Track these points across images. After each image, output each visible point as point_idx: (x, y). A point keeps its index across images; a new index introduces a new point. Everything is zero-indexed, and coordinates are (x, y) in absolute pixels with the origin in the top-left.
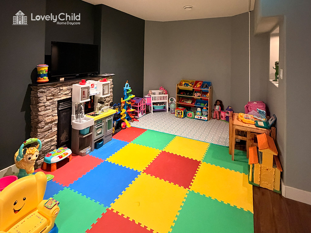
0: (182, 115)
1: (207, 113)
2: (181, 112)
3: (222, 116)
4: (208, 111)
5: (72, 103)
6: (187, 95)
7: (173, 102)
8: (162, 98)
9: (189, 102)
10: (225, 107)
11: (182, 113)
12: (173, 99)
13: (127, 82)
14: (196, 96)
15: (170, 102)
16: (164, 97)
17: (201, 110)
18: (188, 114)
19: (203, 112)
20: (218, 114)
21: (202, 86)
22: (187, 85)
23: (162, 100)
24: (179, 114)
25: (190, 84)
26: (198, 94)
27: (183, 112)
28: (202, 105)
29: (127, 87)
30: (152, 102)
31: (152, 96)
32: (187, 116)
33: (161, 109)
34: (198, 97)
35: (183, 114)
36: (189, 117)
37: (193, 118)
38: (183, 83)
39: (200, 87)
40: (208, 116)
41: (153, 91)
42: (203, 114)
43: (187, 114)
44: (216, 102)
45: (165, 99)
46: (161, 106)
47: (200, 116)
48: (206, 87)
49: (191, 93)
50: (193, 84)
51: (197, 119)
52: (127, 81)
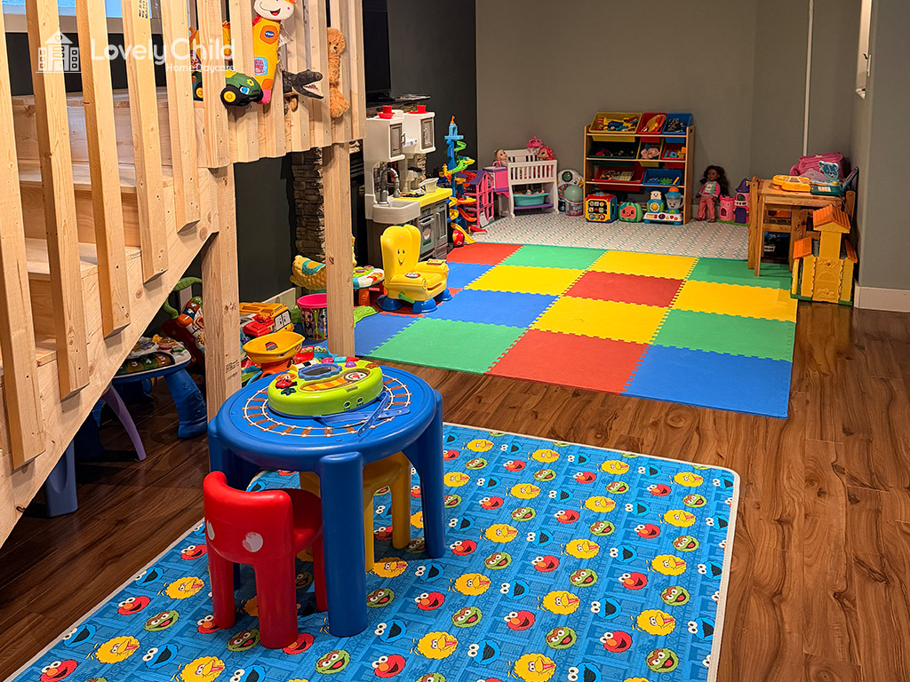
0: (605, 212)
1: (682, 202)
2: (602, 204)
3: (723, 210)
4: (684, 197)
5: (363, 166)
6: (616, 156)
7: (570, 183)
8: (539, 171)
9: (625, 179)
10: (734, 184)
11: (605, 207)
12: (571, 175)
13: (452, 121)
14: (647, 157)
15: (562, 183)
16: (544, 167)
17: (663, 195)
18: (624, 212)
19: (668, 201)
20: (711, 205)
21: (665, 127)
22: (618, 126)
23: (539, 176)
24: (597, 212)
25: (625, 124)
26: (654, 151)
27: (608, 204)
28: (665, 183)
29: (453, 135)
30: (512, 183)
31: (510, 165)
32: (621, 217)
33: (535, 204)
34: (653, 158)
35: (609, 210)
36: (626, 219)
37: (639, 219)
38: (606, 122)
39: (660, 130)
40: (684, 212)
41: (510, 153)
42: (669, 206)
43: (621, 211)
44: (706, 173)
45: (548, 176)
46: (538, 194)
47: (658, 212)
48: (678, 127)
49: (629, 148)
50: (635, 124)
51: (652, 222)
52: (453, 117)
